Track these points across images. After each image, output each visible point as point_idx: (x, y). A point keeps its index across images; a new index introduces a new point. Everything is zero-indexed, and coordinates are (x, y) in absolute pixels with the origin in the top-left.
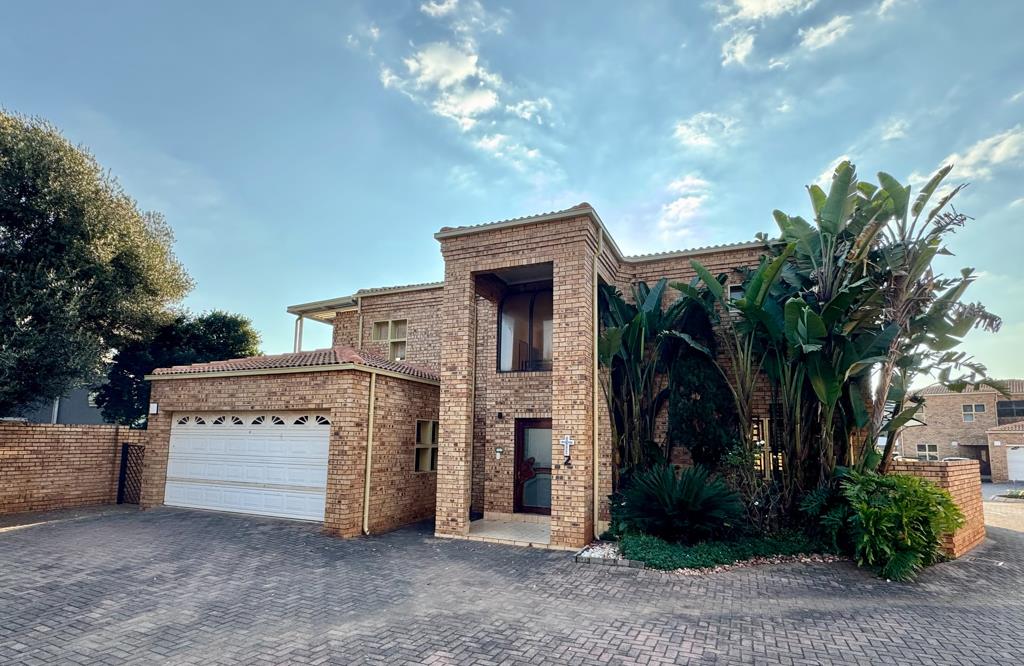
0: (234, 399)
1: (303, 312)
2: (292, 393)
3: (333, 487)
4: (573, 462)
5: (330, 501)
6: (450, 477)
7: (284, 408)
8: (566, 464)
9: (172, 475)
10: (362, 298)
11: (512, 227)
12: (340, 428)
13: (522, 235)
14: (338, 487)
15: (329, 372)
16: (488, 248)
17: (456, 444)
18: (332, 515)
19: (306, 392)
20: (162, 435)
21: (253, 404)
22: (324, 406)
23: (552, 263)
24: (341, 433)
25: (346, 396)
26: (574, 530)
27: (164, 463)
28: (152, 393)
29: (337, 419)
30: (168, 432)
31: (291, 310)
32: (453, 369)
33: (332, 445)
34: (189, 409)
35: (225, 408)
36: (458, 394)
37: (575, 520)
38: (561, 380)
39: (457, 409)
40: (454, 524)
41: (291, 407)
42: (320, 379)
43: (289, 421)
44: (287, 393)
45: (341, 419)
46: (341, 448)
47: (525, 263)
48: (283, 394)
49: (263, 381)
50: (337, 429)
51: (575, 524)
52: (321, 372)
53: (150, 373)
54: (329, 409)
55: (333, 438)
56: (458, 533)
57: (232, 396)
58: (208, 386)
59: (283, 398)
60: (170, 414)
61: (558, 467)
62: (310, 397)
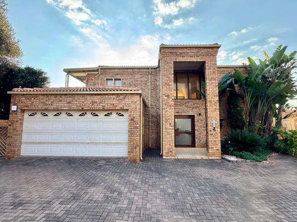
0: (70, 104)
1: (69, 72)
2: (106, 102)
3: (132, 142)
4: (216, 129)
5: (130, 148)
6: (168, 136)
7: (102, 109)
8: (214, 130)
9: (25, 141)
10: (101, 69)
11: (191, 47)
12: (134, 117)
13: (195, 50)
14: (135, 142)
15: (126, 94)
16: (181, 53)
17: (170, 124)
18: (132, 154)
19: (115, 102)
20: (19, 121)
21: (82, 107)
22: (125, 108)
23: (205, 62)
24: (135, 120)
25: (136, 104)
26: (217, 151)
27: (21, 135)
28: (12, 100)
29: (132, 114)
30: (22, 120)
31: (65, 70)
32: (168, 96)
33: (130, 124)
34: (40, 108)
35: (64, 109)
36: (170, 105)
37: (218, 148)
38: (210, 102)
39: (170, 111)
40: (171, 153)
41: (106, 108)
42: (121, 97)
43: (101, 115)
44: (103, 102)
45: (134, 114)
46: (135, 126)
47: (195, 60)
48: (100, 103)
49: (88, 97)
50: (132, 118)
51: (217, 150)
52: (122, 94)
53: (10, 90)
54: (128, 110)
55: (130, 122)
56: (173, 156)
57: (69, 103)
58: (53, 98)
59: (101, 104)
60: (23, 111)
61: (211, 131)
62: (117, 104)
